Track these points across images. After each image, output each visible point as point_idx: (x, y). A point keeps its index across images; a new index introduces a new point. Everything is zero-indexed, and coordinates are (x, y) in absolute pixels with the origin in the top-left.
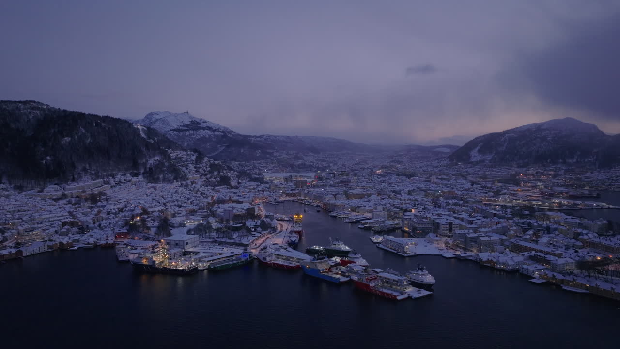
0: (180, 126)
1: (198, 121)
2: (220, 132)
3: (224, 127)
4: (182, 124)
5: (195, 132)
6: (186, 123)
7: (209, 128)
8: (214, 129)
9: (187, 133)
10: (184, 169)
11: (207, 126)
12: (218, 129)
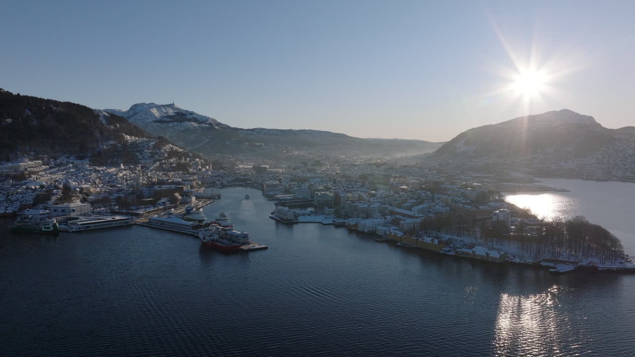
0: (164, 117)
1: (184, 112)
2: (207, 124)
3: (213, 120)
4: (166, 115)
5: (179, 123)
6: (170, 114)
7: (196, 120)
8: (200, 120)
9: (171, 124)
10: (138, 154)
11: (193, 118)
12: (205, 121)
